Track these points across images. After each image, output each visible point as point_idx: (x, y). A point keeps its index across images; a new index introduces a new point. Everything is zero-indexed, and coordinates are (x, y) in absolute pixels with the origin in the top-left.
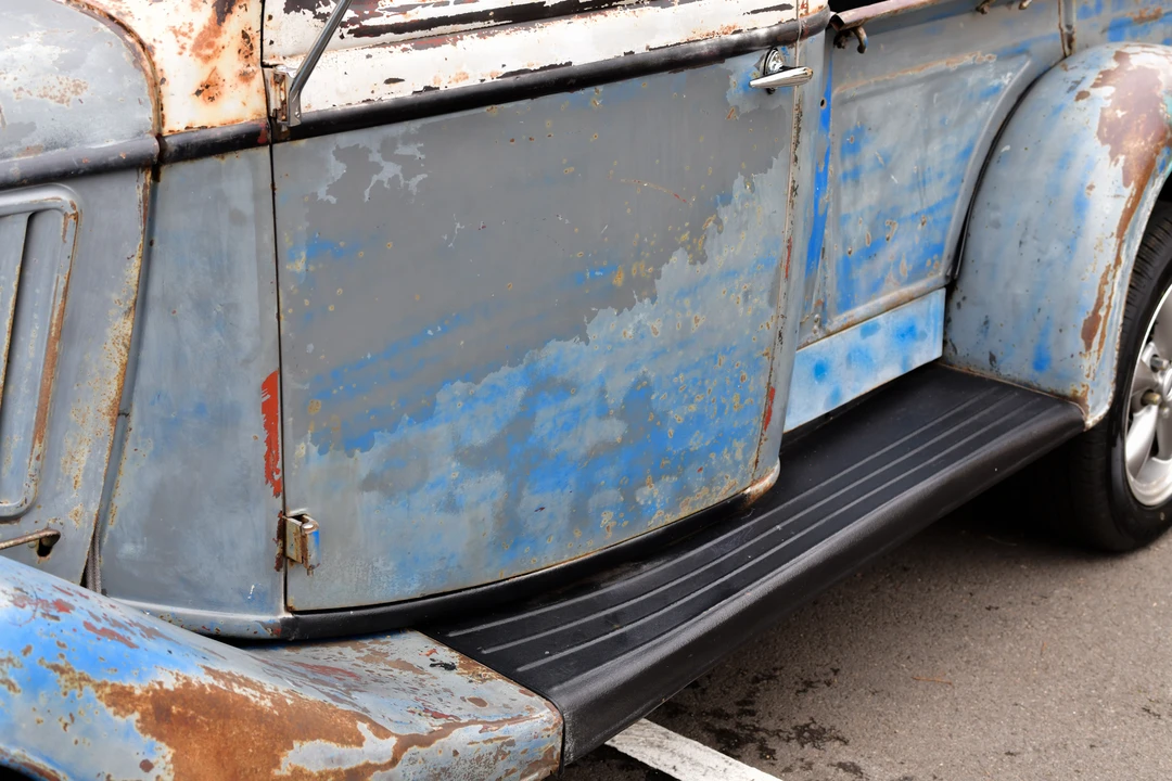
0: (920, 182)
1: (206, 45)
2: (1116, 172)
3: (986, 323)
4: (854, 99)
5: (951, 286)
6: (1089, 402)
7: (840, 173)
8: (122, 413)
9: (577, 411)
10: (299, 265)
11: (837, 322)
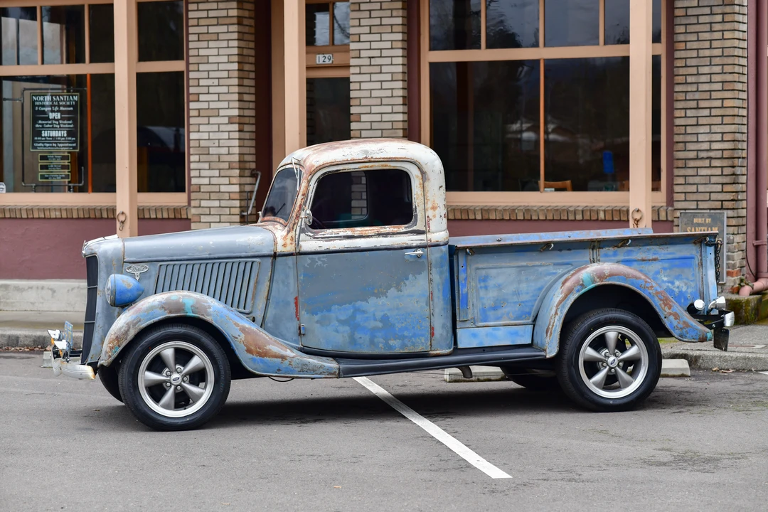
2: (561, 290)
3: (536, 333)
4: (483, 269)
5: (534, 324)
6: (548, 351)
8: (268, 299)
9: (368, 318)
10: (302, 278)
11: (481, 324)
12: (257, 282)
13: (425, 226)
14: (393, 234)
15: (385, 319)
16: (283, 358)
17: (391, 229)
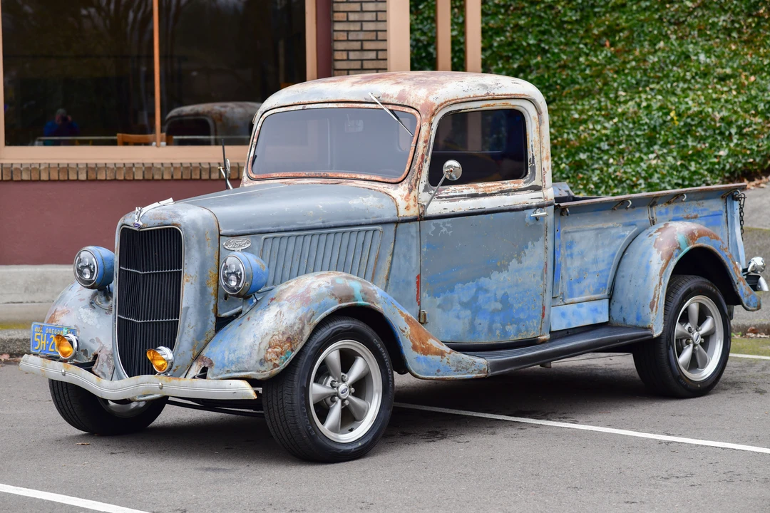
0: (595, 262)
1: (407, 198)
2: (659, 256)
3: (621, 308)
4: (569, 232)
5: (610, 298)
6: (654, 329)
7: (566, 254)
8: (388, 280)
9: (489, 298)
10: (425, 250)
11: (568, 301)
12: (378, 258)
13: (542, 181)
14: (515, 191)
15: (505, 300)
16: (442, 354)
17: (513, 185)
